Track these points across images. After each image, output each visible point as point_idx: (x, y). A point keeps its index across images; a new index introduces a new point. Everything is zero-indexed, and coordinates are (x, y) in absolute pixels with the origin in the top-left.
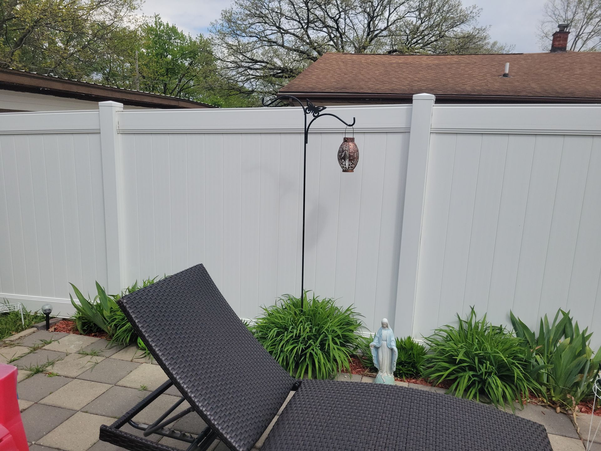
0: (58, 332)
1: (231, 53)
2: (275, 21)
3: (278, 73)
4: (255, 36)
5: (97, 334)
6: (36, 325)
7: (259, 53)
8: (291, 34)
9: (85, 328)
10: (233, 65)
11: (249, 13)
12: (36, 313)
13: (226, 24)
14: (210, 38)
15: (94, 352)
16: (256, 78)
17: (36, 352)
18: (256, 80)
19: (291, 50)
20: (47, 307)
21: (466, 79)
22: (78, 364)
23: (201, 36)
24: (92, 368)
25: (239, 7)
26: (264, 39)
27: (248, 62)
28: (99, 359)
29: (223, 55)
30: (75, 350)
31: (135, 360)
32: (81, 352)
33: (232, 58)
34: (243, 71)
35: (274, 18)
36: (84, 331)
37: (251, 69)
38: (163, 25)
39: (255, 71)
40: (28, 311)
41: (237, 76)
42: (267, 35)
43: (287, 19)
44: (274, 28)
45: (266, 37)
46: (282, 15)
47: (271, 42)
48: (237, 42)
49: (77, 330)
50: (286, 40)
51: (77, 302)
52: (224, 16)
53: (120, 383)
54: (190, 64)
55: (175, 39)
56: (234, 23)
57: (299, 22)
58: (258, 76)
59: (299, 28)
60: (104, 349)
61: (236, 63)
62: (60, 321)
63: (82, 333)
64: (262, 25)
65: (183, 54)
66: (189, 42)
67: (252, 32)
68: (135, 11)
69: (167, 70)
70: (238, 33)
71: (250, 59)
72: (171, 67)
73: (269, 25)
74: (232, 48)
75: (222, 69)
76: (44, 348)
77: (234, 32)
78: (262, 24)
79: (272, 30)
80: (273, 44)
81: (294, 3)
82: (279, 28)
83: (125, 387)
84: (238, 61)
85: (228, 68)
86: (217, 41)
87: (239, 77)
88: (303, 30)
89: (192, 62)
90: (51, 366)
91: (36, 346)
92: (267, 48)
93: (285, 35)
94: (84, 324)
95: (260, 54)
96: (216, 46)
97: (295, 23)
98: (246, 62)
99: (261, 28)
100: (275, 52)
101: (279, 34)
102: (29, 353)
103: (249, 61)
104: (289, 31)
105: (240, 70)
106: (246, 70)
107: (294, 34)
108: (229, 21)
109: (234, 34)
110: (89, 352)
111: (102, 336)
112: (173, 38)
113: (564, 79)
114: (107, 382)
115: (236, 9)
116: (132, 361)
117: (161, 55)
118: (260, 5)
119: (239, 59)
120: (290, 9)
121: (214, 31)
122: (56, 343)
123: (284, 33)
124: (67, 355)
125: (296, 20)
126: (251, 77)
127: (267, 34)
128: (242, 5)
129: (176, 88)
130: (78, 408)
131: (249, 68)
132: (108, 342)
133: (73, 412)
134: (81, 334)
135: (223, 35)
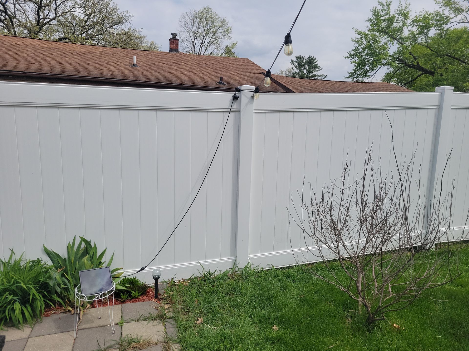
21: (105, 66)
113: (173, 71)
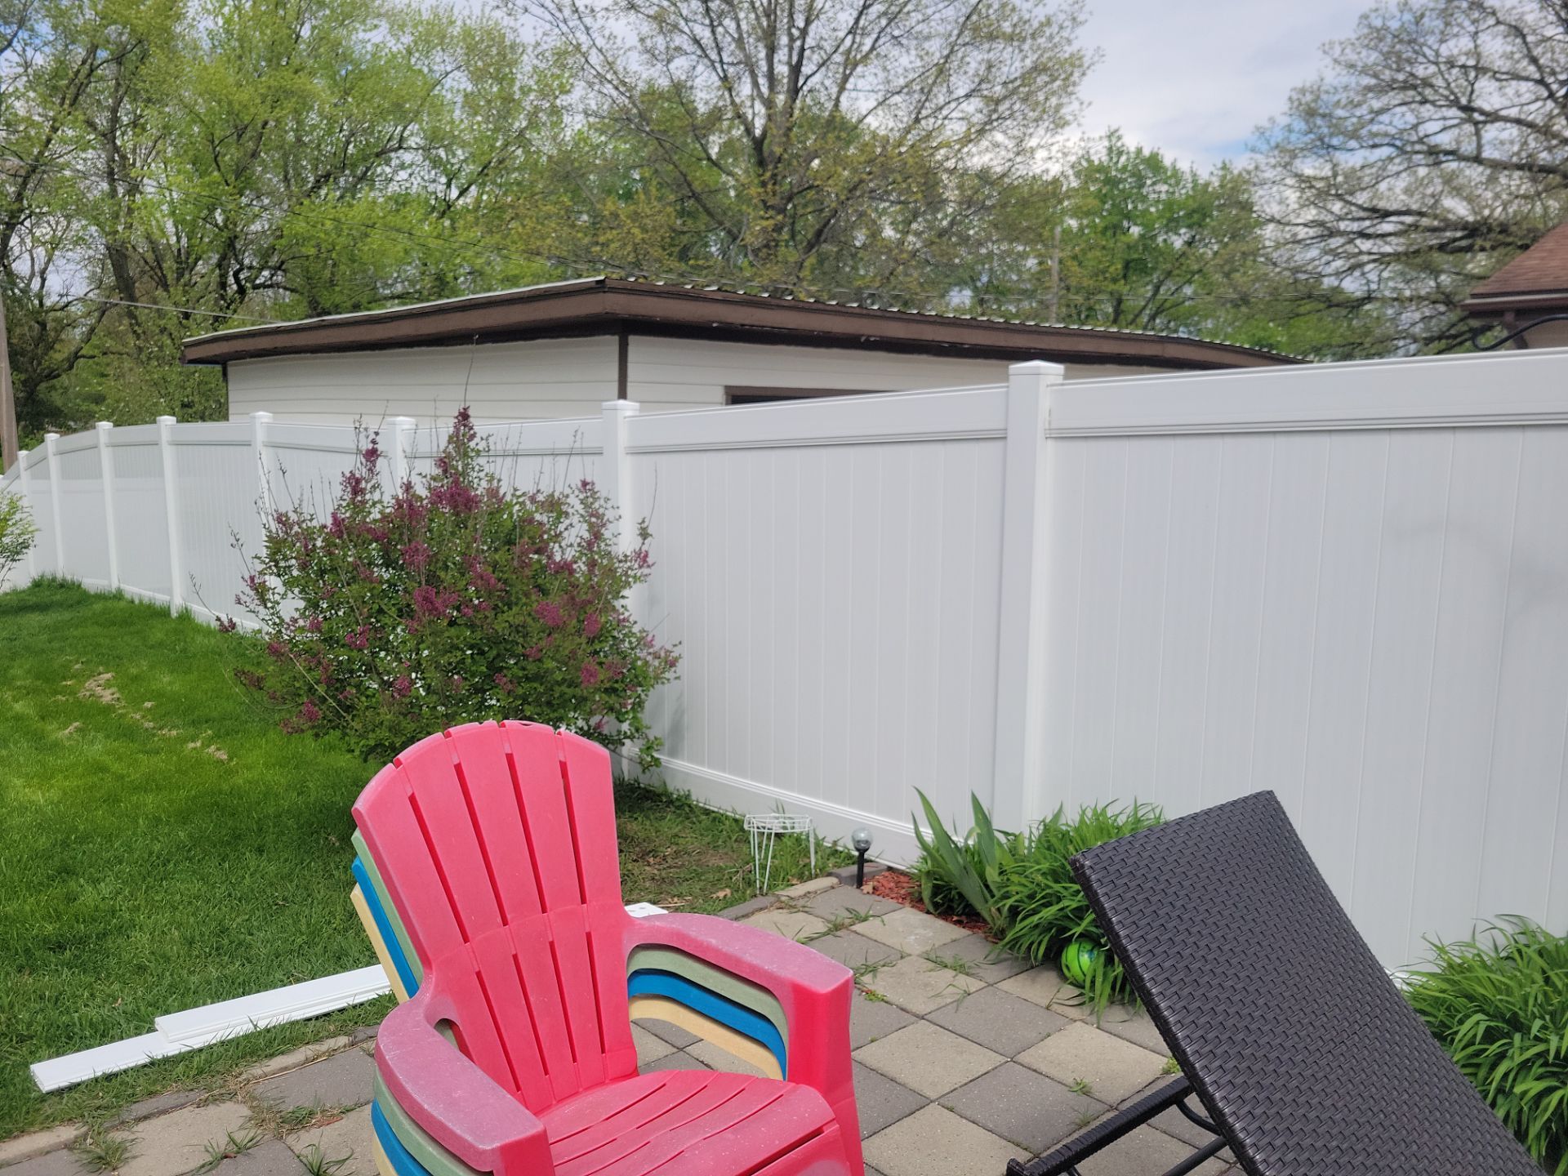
0: (880, 898)
1: (1307, 199)
2: (1456, 90)
3: (1455, 240)
4: (1388, 144)
5: (964, 918)
6: (836, 870)
7: (1395, 191)
8: (1506, 119)
9: (938, 899)
10: (1312, 232)
11: (1373, 81)
12: (835, 843)
13: (1300, 125)
14: (1251, 167)
15: (960, 963)
16: (1382, 259)
17: (838, 933)
18: (1382, 267)
19: (1505, 168)
20: (862, 836)
22: (926, 985)
23: (1224, 167)
24: (959, 1002)
25: (1345, 72)
26: (1418, 147)
27: (1363, 219)
28: (974, 984)
29: (1284, 208)
30: (918, 949)
31: (1055, 1007)
32: (933, 957)
33: (1311, 214)
34: (1342, 246)
35: (1453, 85)
36: (936, 905)
37: (1367, 236)
38: (1128, 153)
39: (1379, 242)
40: (820, 837)
41: (1324, 260)
42: (1427, 136)
43: (1498, 80)
44: (1454, 112)
45: (1423, 143)
46: (1480, 70)
47: (1437, 153)
48: (1328, 166)
49: (921, 900)
50: (1489, 142)
51: (928, 834)
52: (1296, 104)
53: (1024, 1058)
54: (1189, 243)
55: (1154, 184)
56: (1324, 116)
57: (1541, 82)
58: (1389, 255)
59: (1537, 100)
60: (981, 960)
61: (1322, 224)
62: (881, 871)
63: (932, 910)
64: (1412, 111)
65: (1171, 220)
66: (1190, 185)
67: (1376, 135)
68: (1067, 129)
69: (1127, 265)
70: (1335, 141)
71: (1365, 209)
72: (1136, 256)
73: (1435, 106)
74: (1312, 187)
75: (1278, 246)
76: (854, 928)
77: (1323, 143)
78: (1413, 106)
79: (1444, 119)
80: (1444, 159)
81: (1526, 31)
82: (1468, 109)
83: (1035, 1071)
84: (1329, 218)
85: (1299, 242)
86: (1269, 174)
87: (1328, 263)
88: (1553, 105)
89: (1194, 237)
90: (871, 974)
91: (839, 920)
92: (1422, 172)
93: (1488, 126)
94: (937, 890)
95: (1398, 190)
96: (1266, 187)
97: (1525, 86)
98: (1354, 219)
99: (1411, 119)
100: (1448, 180)
101: (1469, 128)
102: (825, 934)
103: (1362, 214)
104: (1503, 113)
105: (1335, 242)
106: (1351, 241)
107: (1518, 122)
108: (1310, 113)
109: (1323, 147)
110: (949, 961)
111: (974, 927)
112: (1149, 182)
114: (994, 1047)
115: (1334, 77)
116: (1048, 1008)
117: (1115, 229)
118: (1410, 54)
119: (1332, 213)
120: (1509, 48)
121: (1265, 147)
122: (877, 921)
123: (1485, 123)
124: (902, 957)
125: (1527, 79)
126: (1365, 258)
127: (1430, 132)
128: (1352, 66)
129: (1144, 308)
130: (933, 1095)
131: (1363, 235)
132: (989, 947)
133: (924, 1103)
134: (928, 912)
135: (1287, 155)
